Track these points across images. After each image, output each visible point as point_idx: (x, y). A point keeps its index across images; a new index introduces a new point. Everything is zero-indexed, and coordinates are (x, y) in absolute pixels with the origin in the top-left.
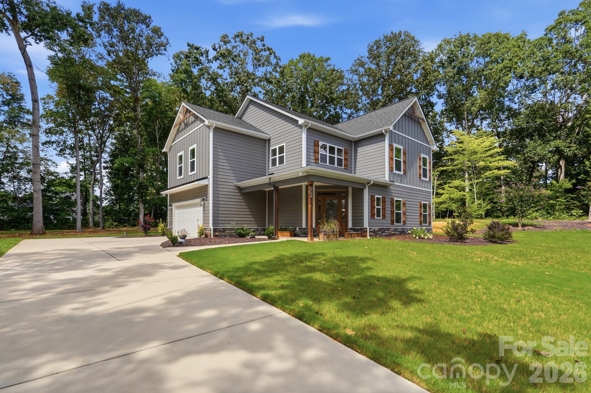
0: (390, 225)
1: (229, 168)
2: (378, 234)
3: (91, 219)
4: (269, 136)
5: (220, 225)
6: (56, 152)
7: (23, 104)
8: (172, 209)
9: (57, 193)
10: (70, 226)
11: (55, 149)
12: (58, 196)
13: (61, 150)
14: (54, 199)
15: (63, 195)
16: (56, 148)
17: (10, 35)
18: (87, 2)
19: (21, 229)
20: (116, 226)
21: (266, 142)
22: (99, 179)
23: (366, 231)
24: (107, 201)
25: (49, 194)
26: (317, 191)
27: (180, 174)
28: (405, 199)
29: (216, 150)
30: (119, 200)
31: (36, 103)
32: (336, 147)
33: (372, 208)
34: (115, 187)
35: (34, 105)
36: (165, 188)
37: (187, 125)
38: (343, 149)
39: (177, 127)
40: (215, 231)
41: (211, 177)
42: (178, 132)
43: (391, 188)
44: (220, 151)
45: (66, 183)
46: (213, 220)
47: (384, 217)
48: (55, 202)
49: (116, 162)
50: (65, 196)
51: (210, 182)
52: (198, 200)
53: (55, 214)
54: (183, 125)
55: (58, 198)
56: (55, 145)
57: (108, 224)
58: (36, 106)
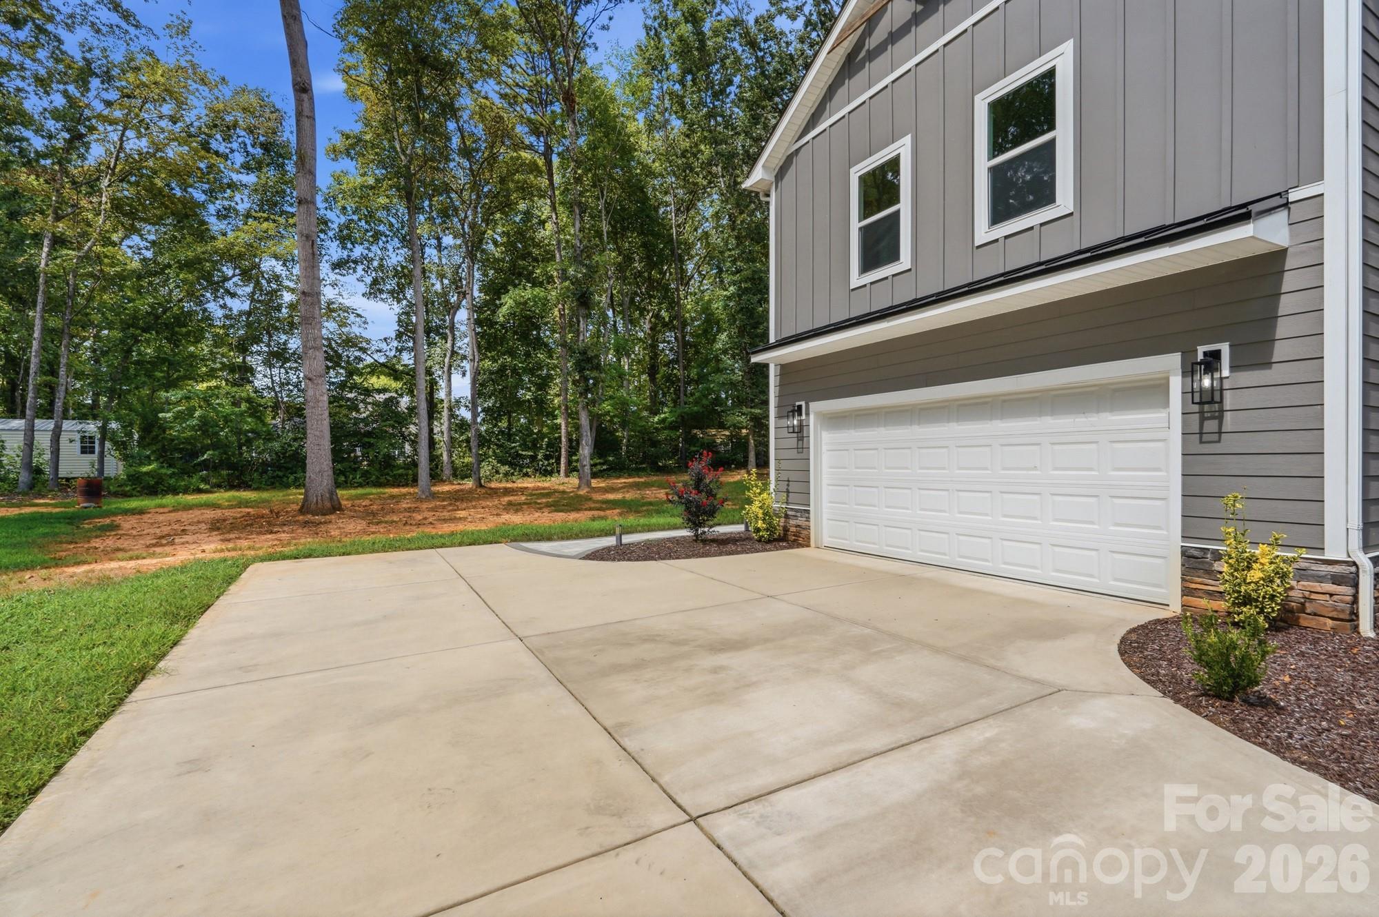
3: (445, 457)
9: (367, 392)
10: (401, 475)
12: (370, 400)
14: (361, 405)
15: (381, 395)
19: (287, 486)
20: (506, 474)
25: (350, 395)
31: (305, 96)
35: (299, 102)
39: (847, 45)
48: (364, 415)
49: (503, 301)
53: (365, 446)
55: (369, 403)
58: (306, 105)
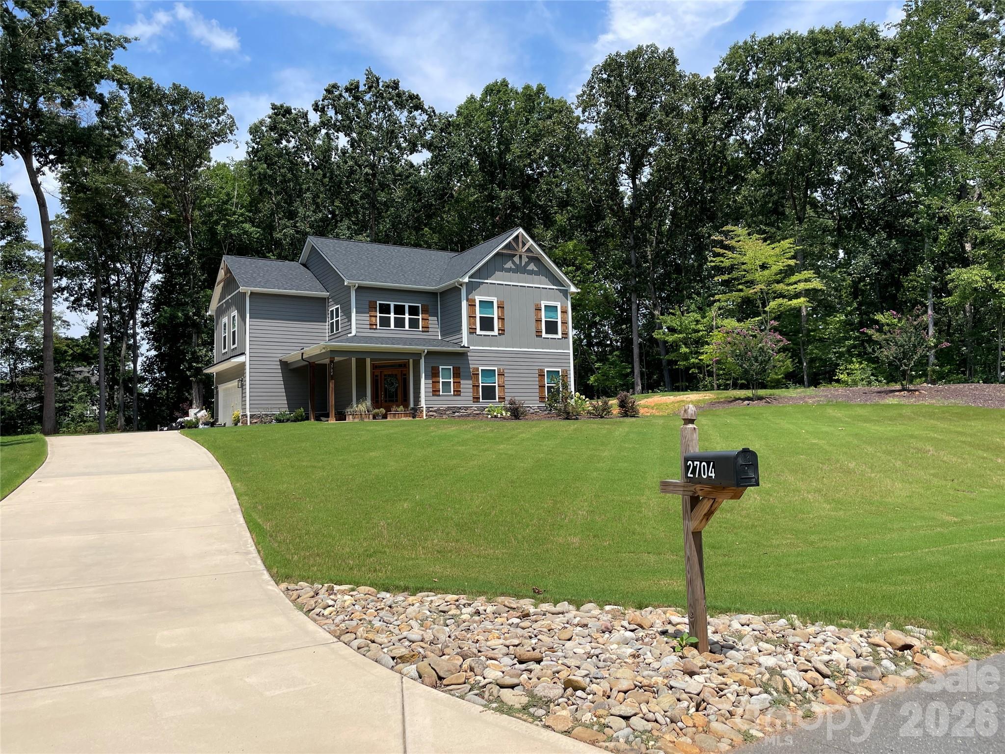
0: (471, 402)
1: (272, 340)
2: (445, 414)
4: (328, 294)
5: (258, 410)
6: (67, 304)
8: (218, 393)
11: (66, 300)
13: (75, 301)
21: (325, 301)
23: (422, 411)
26: (373, 364)
27: (225, 348)
28: (502, 367)
29: (254, 319)
32: (407, 305)
33: (435, 382)
36: (212, 364)
37: (229, 285)
38: (419, 305)
39: (221, 286)
40: (252, 417)
41: (248, 352)
42: (223, 290)
43: (472, 354)
44: (258, 320)
45: (82, 355)
46: (249, 404)
47: (458, 392)
51: (247, 358)
52: (236, 382)
54: (225, 285)
56: (66, 294)
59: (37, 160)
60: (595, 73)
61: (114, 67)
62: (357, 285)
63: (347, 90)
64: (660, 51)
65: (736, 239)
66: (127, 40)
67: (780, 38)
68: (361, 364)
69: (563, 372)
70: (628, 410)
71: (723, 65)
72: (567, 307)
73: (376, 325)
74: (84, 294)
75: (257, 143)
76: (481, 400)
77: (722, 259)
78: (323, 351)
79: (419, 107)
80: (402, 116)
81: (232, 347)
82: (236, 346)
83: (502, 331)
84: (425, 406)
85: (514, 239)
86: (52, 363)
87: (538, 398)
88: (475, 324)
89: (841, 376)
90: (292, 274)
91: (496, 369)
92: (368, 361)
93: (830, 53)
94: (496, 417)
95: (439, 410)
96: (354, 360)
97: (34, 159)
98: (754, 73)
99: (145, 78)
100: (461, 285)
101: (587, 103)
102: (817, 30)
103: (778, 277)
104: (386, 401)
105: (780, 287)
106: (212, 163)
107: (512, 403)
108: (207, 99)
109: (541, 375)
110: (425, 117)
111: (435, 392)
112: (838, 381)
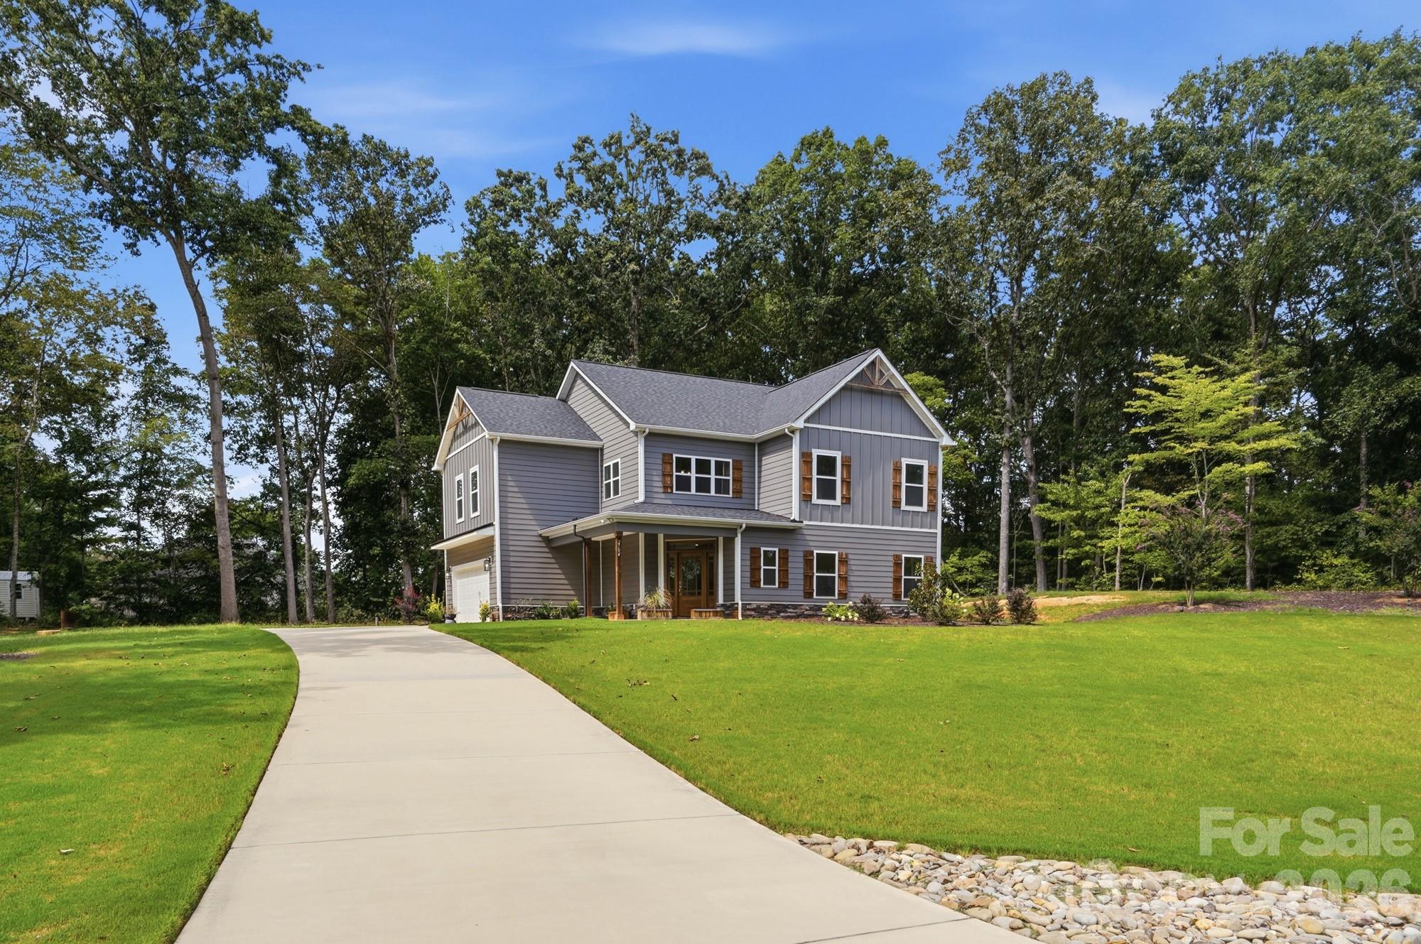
0: (802, 599)
1: (526, 506)
2: (767, 614)
3: (308, 603)
4: (601, 443)
5: (513, 601)
7: (165, 352)
8: (450, 577)
13: (241, 448)
16: (230, 445)
17: (159, 244)
18: (285, 146)
21: (597, 453)
22: (320, 511)
23: (737, 609)
24: (338, 561)
26: (668, 542)
27: (460, 516)
28: (844, 551)
29: (504, 477)
30: (361, 558)
32: (713, 460)
33: (755, 569)
34: (351, 531)
36: (440, 539)
37: (467, 429)
38: (730, 461)
39: (452, 430)
40: (505, 610)
41: (497, 523)
42: (455, 437)
43: (805, 532)
44: (509, 478)
45: (253, 523)
46: (503, 593)
47: (784, 584)
50: (255, 553)
51: (495, 532)
52: (480, 563)
54: (460, 429)
57: (342, 613)
59: (191, 248)
60: (971, 119)
61: (293, 107)
62: (647, 431)
63: (607, 145)
64: (1073, 83)
65: (1170, 374)
66: (306, 67)
67: (1261, 60)
68: (651, 542)
69: (926, 558)
70: (1022, 613)
71: (1166, 105)
72: (936, 467)
73: (672, 488)
74: (251, 441)
75: (478, 224)
76: (815, 596)
77: (1146, 403)
78: (608, 522)
79: (704, 170)
80: (681, 185)
81: (473, 515)
82: (477, 513)
83: (847, 500)
84: (740, 603)
85: (868, 366)
86: (228, 532)
87: (891, 596)
88: (811, 489)
89: (1306, 575)
90: (549, 414)
91: (836, 553)
92: (661, 537)
93: (1341, 84)
94: (838, 619)
95: (758, 607)
96: (641, 536)
97: (187, 246)
98: (1215, 118)
99: (336, 126)
100: (793, 432)
101: (956, 164)
102: (1321, 47)
103: (1227, 432)
104: (684, 594)
105: (1231, 446)
106: (414, 256)
107: (866, 600)
108: (412, 159)
109: (897, 565)
110: (715, 186)
111: (755, 583)
112: (1300, 581)
